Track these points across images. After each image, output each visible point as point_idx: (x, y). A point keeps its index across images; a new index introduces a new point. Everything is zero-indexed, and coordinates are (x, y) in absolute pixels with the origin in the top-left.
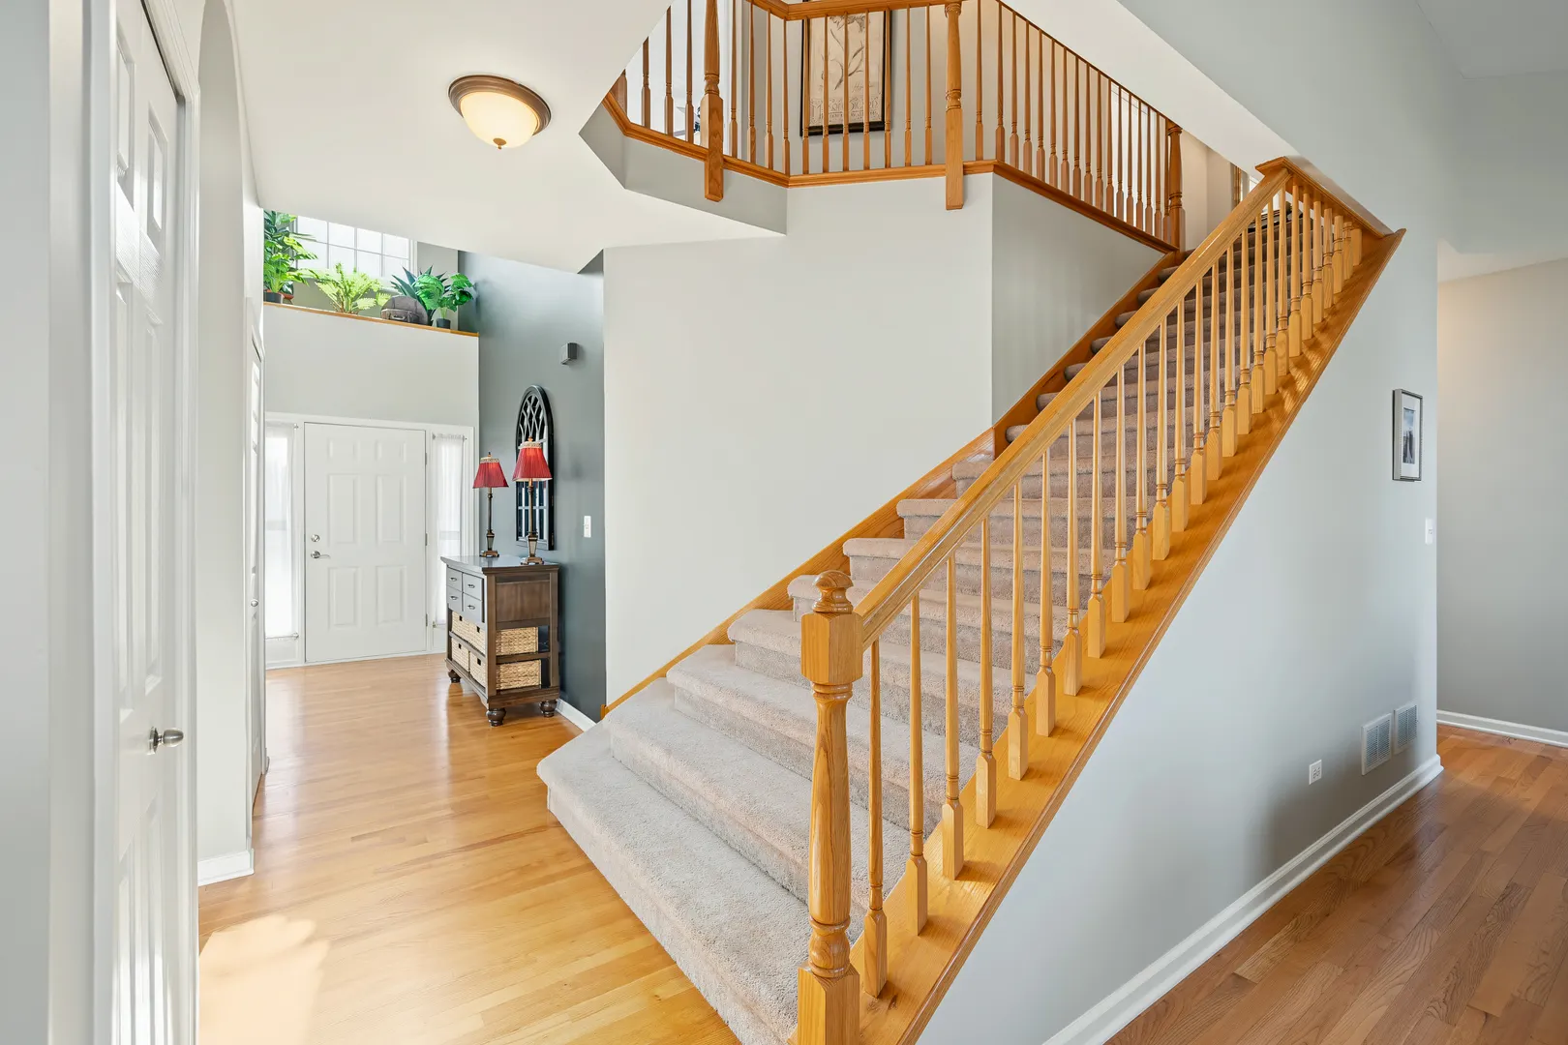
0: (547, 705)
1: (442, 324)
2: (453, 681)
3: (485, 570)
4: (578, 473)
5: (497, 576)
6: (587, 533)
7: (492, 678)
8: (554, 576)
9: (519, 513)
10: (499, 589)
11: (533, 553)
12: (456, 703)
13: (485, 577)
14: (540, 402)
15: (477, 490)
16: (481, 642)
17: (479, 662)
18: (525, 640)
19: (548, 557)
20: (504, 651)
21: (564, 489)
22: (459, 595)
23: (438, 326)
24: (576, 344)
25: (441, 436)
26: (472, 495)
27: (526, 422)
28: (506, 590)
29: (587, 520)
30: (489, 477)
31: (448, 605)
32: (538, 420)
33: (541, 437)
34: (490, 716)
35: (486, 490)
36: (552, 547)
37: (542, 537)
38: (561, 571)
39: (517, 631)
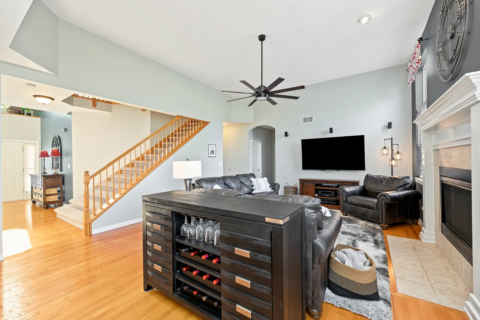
0: (60, 204)
1: (28, 114)
2: (33, 204)
3: (42, 176)
4: (67, 155)
5: (46, 177)
6: (69, 167)
7: (44, 199)
8: (61, 177)
9: (53, 163)
10: (46, 180)
11: (56, 172)
12: (34, 208)
13: (42, 177)
14: (58, 139)
15: (40, 158)
16: (42, 192)
17: (41, 197)
18: (54, 191)
19: (60, 173)
20: (47, 193)
21: (64, 158)
22: (35, 183)
23: (27, 115)
24: (66, 128)
25: (28, 143)
26: (39, 159)
27: (54, 142)
28: (48, 180)
29: (69, 165)
30: (44, 155)
31: (31, 185)
32: (57, 142)
33: (58, 146)
34: (44, 207)
35: (43, 158)
36: (61, 170)
37: (59, 169)
38: (63, 176)
39: (52, 189)
